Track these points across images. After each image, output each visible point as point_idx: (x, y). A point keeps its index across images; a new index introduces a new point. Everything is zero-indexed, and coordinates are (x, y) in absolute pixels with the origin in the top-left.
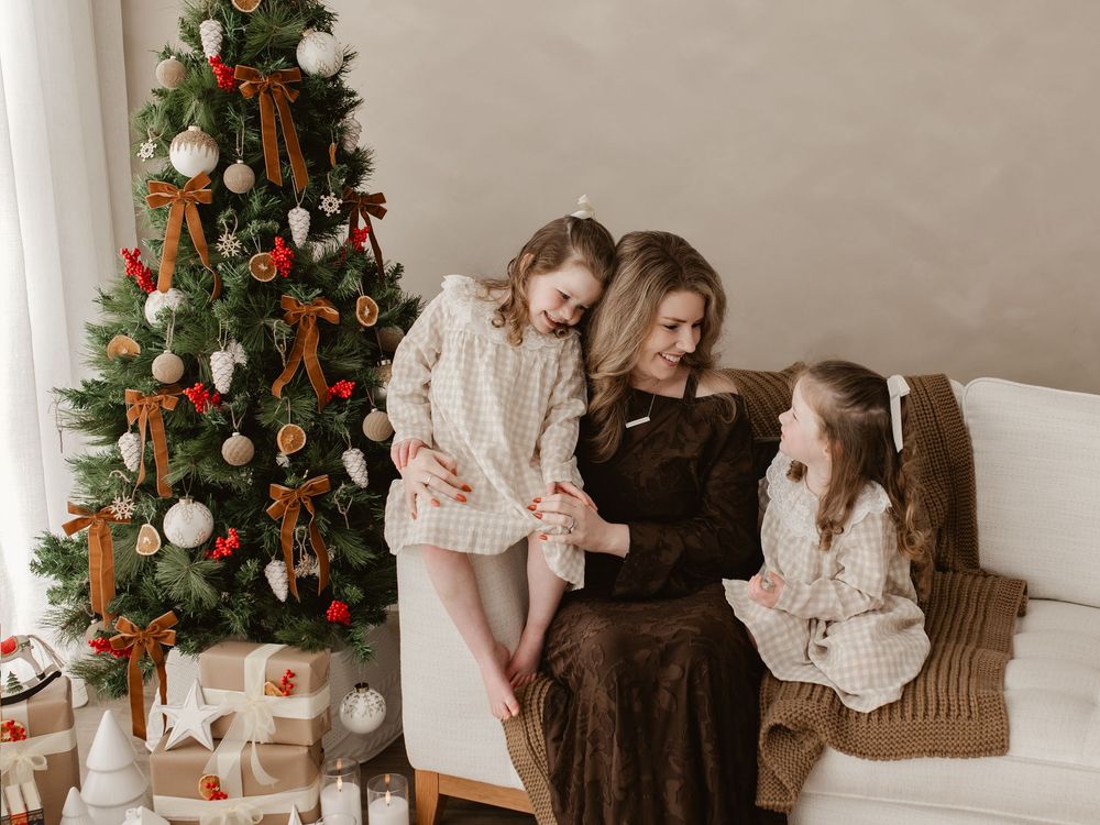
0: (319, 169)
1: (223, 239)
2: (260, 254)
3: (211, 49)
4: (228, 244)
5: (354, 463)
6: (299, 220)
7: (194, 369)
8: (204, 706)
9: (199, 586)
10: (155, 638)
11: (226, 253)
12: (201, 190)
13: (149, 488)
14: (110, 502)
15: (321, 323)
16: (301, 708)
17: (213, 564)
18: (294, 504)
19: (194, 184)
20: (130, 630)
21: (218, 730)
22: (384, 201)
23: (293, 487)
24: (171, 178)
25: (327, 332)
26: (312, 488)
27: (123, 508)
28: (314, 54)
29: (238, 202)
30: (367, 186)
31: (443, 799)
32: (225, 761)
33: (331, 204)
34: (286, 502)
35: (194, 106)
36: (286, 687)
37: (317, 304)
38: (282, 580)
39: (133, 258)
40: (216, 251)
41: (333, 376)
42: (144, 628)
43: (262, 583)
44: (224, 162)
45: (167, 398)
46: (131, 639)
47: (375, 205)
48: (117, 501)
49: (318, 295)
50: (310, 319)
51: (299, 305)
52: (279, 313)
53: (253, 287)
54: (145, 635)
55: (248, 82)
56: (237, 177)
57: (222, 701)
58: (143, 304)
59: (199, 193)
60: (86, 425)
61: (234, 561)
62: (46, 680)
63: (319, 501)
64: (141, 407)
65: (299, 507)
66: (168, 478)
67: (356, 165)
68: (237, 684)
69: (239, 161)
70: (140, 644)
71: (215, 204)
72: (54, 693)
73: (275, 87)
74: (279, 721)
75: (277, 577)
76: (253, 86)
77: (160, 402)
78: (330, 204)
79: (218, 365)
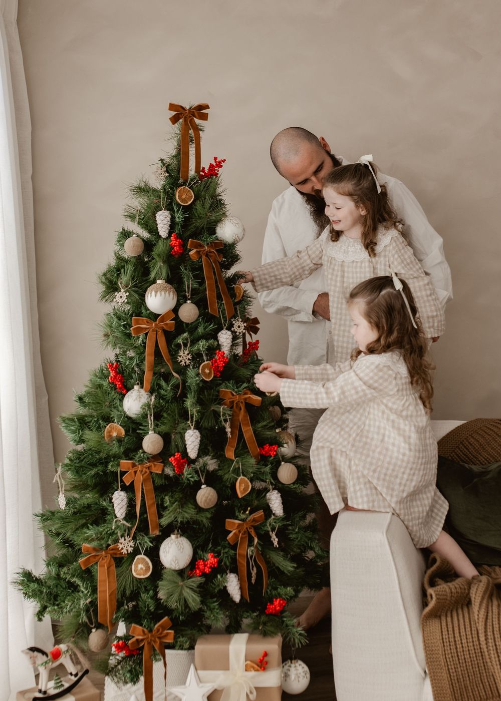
1: (181, 353)
2: (206, 362)
3: (165, 230)
4: (184, 357)
5: (276, 501)
6: (226, 338)
8: (201, 685)
10: (159, 638)
11: (183, 363)
12: (168, 322)
14: (116, 541)
15: (249, 407)
17: (197, 580)
18: (245, 532)
19: (164, 318)
20: (142, 633)
22: (258, 323)
23: (243, 520)
26: (254, 520)
27: (126, 545)
28: (230, 230)
29: (191, 328)
34: (240, 532)
35: (159, 268)
36: (262, 664)
37: (245, 394)
38: (238, 587)
40: (177, 361)
42: (151, 631)
43: (224, 593)
45: (155, 465)
46: (142, 640)
47: (256, 325)
48: (122, 540)
49: (245, 388)
50: (241, 404)
51: (233, 395)
52: (220, 402)
53: (204, 384)
54: (152, 636)
55: (195, 251)
56: (188, 312)
58: (121, 400)
59: (166, 324)
63: (258, 528)
64: (135, 472)
65: (247, 535)
68: (224, 664)
69: (189, 302)
70: (149, 643)
71: (175, 331)
73: (210, 252)
75: (233, 586)
76: (198, 252)
77: (149, 468)
78: (239, 327)
79: (192, 439)
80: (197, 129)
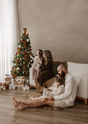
0: (27, 47)
3: (21, 40)
4: (22, 52)
5: (28, 65)
6: (26, 50)
7: (19, 59)
9: (18, 72)
13: (16, 66)
16: (23, 80)
18: (24, 68)
21: (19, 81)
24: (19, 48)
25: (27, 57)
28: (28, 40)
29: (23, 49)
30: (31, 49)
31: (32, 87)
32: (19, 83)
33: (28, 50)
35: (20, 44)
36: (23, 78)
39: (17, 53)
41: (27, 60)
42: (15, 75)
43: (22, 73)
44: (22, 47)
47: (31, 50)
48: (14, 67)
49: (27, 55)
52: (24, 56)
53: (23, 54)
55: (23, 42)
56: (22, 48)
57: (19, 79)
58: (17, 55)
60: (13, 63)
61: (21, 71)
62: (10, 77)
63: (26, 68)
66: (17, 66)
67: (30, 47)
68: (20, 78)
71: (21, 49)
72: (10, 78)
73: (25, 42)
74: (22, 81)
75: (23, 72)
77: (17, 61)
79: (21, 59)
80: (26, 30)
